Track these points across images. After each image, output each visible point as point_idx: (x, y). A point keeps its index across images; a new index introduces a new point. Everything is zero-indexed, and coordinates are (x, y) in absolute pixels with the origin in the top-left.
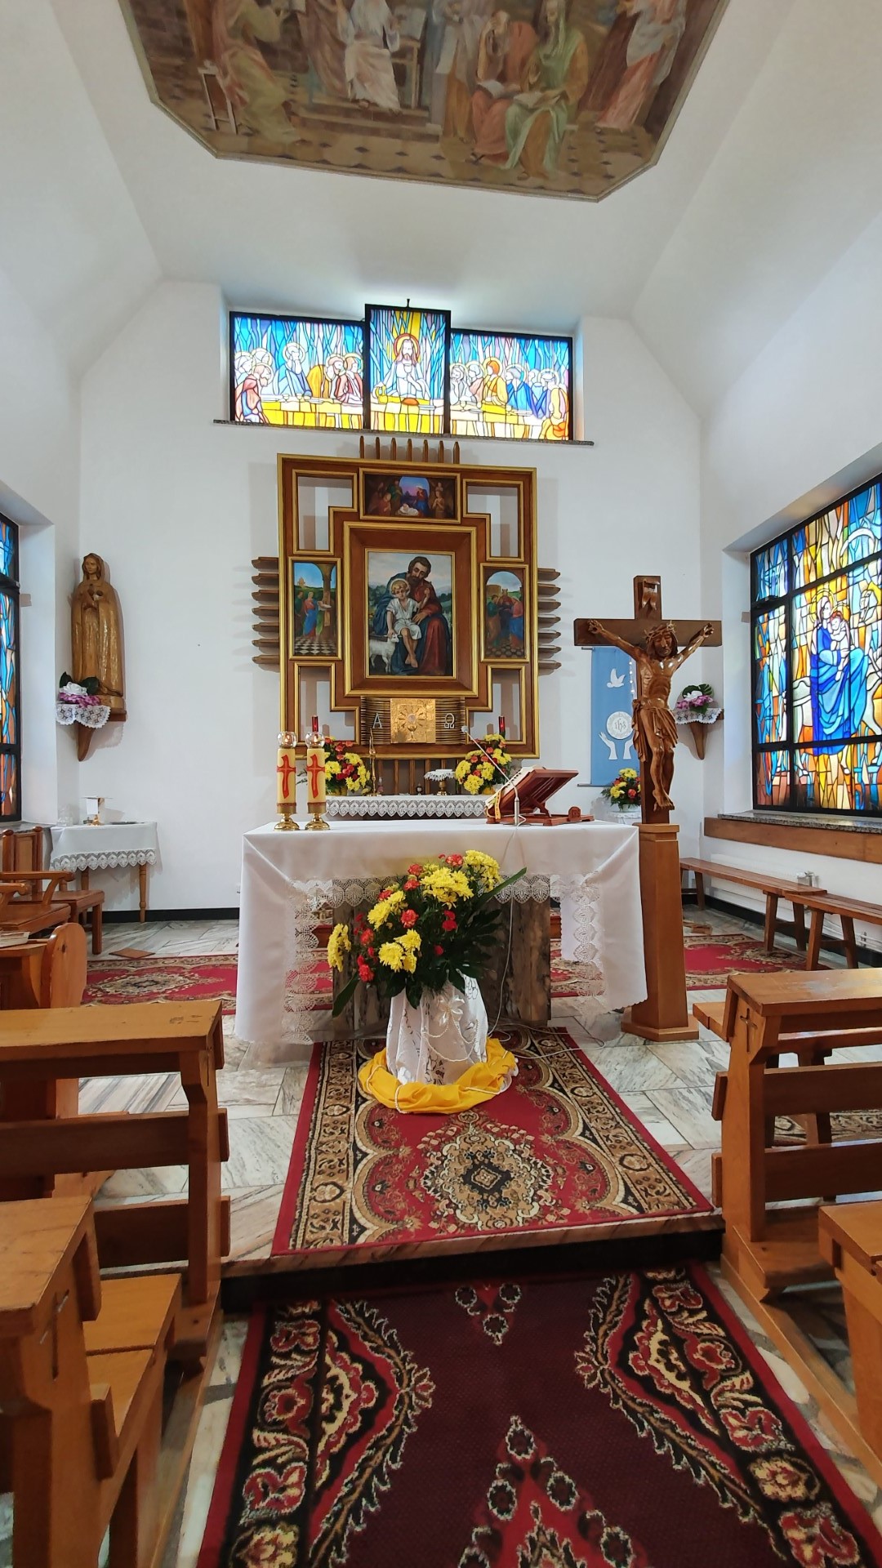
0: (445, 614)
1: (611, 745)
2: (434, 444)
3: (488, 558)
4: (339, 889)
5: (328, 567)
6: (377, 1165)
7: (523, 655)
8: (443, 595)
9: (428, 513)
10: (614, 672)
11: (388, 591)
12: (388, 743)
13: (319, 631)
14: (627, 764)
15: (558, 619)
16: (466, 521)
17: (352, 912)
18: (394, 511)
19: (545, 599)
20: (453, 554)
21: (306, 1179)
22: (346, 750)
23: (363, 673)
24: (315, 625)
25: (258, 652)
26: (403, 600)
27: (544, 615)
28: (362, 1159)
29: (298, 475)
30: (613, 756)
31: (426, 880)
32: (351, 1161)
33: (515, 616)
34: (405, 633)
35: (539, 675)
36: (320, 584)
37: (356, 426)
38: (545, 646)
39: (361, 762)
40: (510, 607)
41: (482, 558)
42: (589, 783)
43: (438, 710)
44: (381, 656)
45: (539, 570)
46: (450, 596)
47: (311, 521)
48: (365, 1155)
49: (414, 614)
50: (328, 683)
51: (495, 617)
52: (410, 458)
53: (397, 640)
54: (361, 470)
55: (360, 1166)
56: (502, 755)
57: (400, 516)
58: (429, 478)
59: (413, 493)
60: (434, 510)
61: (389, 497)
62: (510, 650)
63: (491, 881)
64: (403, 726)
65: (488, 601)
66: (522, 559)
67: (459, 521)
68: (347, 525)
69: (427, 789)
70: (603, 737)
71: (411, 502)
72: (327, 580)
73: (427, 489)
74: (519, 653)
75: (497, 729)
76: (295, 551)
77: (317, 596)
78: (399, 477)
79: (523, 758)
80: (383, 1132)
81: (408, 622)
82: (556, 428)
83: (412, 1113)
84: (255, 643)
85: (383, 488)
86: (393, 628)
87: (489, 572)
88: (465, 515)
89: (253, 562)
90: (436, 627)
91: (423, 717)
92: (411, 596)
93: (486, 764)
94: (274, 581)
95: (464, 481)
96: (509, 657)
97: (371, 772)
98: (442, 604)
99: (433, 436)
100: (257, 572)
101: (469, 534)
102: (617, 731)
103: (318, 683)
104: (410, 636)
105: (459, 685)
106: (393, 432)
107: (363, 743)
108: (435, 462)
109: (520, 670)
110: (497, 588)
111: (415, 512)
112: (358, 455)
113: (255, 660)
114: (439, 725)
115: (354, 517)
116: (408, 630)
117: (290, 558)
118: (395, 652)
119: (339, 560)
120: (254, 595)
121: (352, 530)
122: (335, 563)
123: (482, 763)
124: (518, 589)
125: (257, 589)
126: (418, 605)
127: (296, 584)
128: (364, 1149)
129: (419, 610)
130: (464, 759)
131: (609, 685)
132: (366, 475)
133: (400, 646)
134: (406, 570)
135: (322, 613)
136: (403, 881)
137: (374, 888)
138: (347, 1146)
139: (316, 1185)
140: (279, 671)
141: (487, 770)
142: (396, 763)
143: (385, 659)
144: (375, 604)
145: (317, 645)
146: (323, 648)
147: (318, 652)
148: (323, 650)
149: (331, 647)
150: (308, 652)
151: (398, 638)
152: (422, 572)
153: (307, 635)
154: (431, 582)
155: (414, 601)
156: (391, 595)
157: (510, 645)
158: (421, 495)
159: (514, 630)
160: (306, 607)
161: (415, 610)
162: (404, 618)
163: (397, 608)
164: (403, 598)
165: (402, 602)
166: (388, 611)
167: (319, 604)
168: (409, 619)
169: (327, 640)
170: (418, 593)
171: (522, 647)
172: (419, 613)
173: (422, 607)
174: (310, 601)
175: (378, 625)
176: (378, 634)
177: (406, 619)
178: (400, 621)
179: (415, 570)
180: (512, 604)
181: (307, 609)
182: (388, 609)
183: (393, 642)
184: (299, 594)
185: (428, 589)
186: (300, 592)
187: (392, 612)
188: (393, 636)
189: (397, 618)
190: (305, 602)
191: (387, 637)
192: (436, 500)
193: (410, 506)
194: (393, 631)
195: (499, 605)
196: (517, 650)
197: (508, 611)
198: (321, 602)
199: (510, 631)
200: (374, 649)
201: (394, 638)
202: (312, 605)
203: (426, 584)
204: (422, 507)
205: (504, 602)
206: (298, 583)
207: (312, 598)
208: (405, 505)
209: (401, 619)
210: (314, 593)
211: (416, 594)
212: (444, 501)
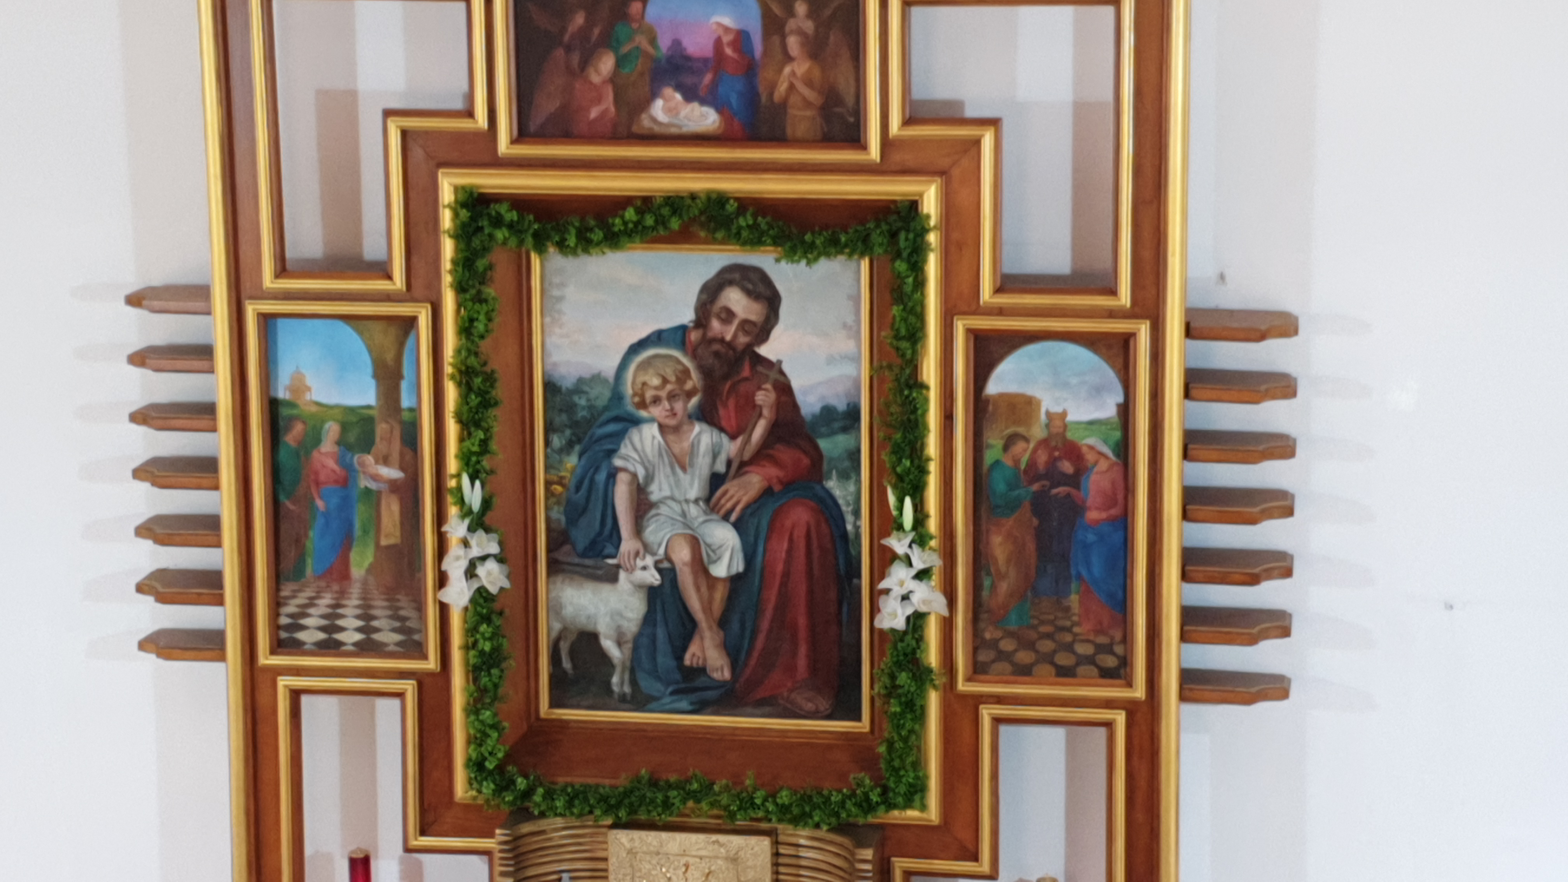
0: (829, 482)
3: (988, 295)
5: (389, 335)
7: (1120, 670)
8: (828, 411)
9: (756, 123)
11: (618, 397)
13: (361, 561)
16: (901, 157)
18: (625, 123)
20: (863, 260)
23: (528, 699)
24: (347, 542)
26: (676, 429)
33: (1093, 515)
34: (682, 553)
40: (1075, 482)
41: (965, 291)
43: (787, 865)
46: (851, 415)
49: (716, 481)
53: (653, 577)
57: (650, 140)
59: (700, 46)
60: (782, 107)
61: (606, 64)
62: (1070, 645)
65: (990, 457)
67: (873, 154)
68: (451, 181)
71: (689, 80)
72: (388, 377)
74: (1106, 664)
76: (269, 281)
77: (352, 437)
81: (694, 511)
85: (584, 31)
86: (638, 530)
87: (991, 346)
90: (800, 531)
92: (706, 415)
96: (1065, 673)
98: (820, 444)
101: (910, 208)
104: (700, 566)
109: (1106, 727)
110: (1021, 406)
111: (708, 120)
115: (478, 149)
116: (695, 542)
117: (251, 307)
118: (647, 619)
119: (424, 312)
122: (411, 321)
126: (730, 448)
129: (737, 468)
133: (664, 600)
135: (372, 497)
143: (609, 645)
144: (568, 446)
145: (358, 612)
146: (375, 623)
147: (358, 637)
148: (377, 630)
149: (403, 619)
150: (322, 636)
151: (660, 571)
152: (745, 324)
153: (320, 578)
154: (780, 362)
155: (716, 433)
156: (630, 408)
157: (1076, 630)
158: (729, 51)
159: (1089, 571)
160: (316, 473)
161: (721, 467)
162: (677, 495)
163: (656, 460)
164: (672, 422)
165: (671, 438)
166: (618, 470)
167: (362, 464)
168: (696, 501)
169: (390, 594)
170: (731, 403)
171: (1118, 636)
172: (734, 477)
173: (747, 456)
174: (326, 454)
175: (583, 522)
176: (584, 555)
177: (687, 501)
178: (663, 509)
179: (719, 317)
180: (1081, 469)
181: (318, 484)
182: (618, 462)
183: (639, 587)
184: (288, 429)
185: (768, 386)
186: (292, 419)
187: (634, 476)
188: (640, 563)
189: (654, 497)
190: (308, 453)
191: (618, 567)
192: (787, 70)
193: (690, 95)
194: (638, 545)
195: (1032, 473)
196: (1101, 649)
197: (1068, 495)
198: (369, 459)
199: (1073, 572)
200: (568, 611)
201: (644, 568)
202: (336, 467)
203: (760, 369)
204: (734, 100)
205: (1053, 462)
206: (287, 388)
207: (338, 443)
208: (668, 91)
209: (670, 502)
210: (345, 427)
211: (725, 406)
212: (817, 73)
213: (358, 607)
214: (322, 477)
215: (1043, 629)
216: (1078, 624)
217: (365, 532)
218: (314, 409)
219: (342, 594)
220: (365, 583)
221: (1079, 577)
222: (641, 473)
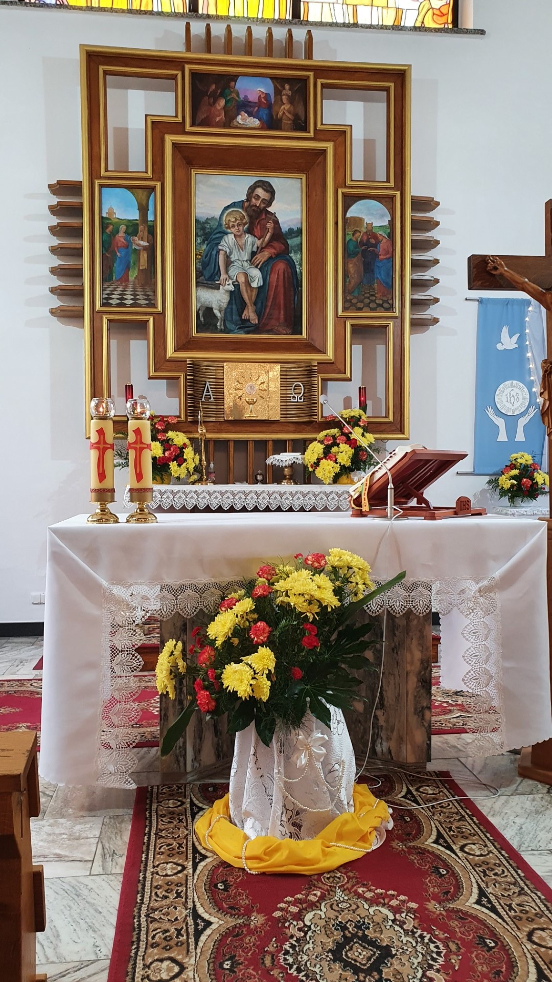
0: (292, 255)
1: (500, 422)
2: (280, 33)
3: (348, 182)
4: (170, 596)
5: (145, 193)
6: (224, 936)
7: (391, 308)
8: (291, 230)
9: (272, 123)
10: (505, 330)
11: (220, 225)
12: (221, 419)
13: (133, 275)
14: (520, 446)
15: (436, 262)
16: (320, 135)
17: (185, 625)
18: (228, 122)
19: (420, 236)
20: (304, 177)
21: (136, 954)
22: (169, 427)
23: (189, 329)
24: (128, 268)
25: (56, 302)
26: (240, 236)
27: (420, 256)
28: (204, 929)
29: (106, 73)
30: (503, 437)
31: (280, 585)
32: (191, 930)
33: (381, 257)
34: (242, 279)
35: (411, 334)
36: (135, 215)
37: (180, 9)
38: (419, 296)
39: (187, 442)
40: (375, 246)
41: (341, 182)
42: (471, 470)
43: (284, 375)
44: (211, 309)
45: (413, 198)
46: (300, 231)
47: (123, 133)
48: (208, 924)
49: (253, 254)
50: (146, 341)
51: (355, 260)
52: (249, 50)
53: (231, 288)
54: (187, 67)
55: (203, 938)
56: (363, 435)
57: (237, 128)
58: (274, 78)
59: (253, 98)
60: (281, 119)
61: (222, 102)
62: (374, 301)
63: (361, 587)
64: (240, 397)
65: (348, 238)
66: (392, 184)
67: (312, 134)
68: (169, 139)
69: (269, 477)
70: (490, 412)
71: (250, 110)
72: (143, 209)
73: (271, 91)
74: (386, 305)
75: (356, 402)
76: (103, 173)
77: (130, 230)
78: (234, 77)
79: (388, 439)
80: (229, 896)
81: (246, 264)
82: (436, 12)
83: (264, 874)
84: (53, 290)
85: (215, 91)
86: (227, 272)
87: (350, 200)
88: (319, 127)
89: (50, 186)
90: (281, 272)
91: (263, 387)
92: (250, 231)
93: (344, 447)
94: (77, 211)
95: (319, 82)
96: (373, 310)
97: (200, 455)
98: (289, 241)
99: (280, 22)
100: (55, 200)
101: (323, 152)
102: (509, 405)
103: (132, 342)
104: (248, 283)
105: (309, 347)
106: (227, 18)
107: (190, 419)
108: (280, 57)
109: (386, 327)
110: (358, 221)
111: (256, 122)
112: (182, 48)
113: (53, 312)
114: (284, 398)
115: (178, 128)
116: (246, 275)
117: (97, 182)
118: (230, 303)
119: (158, 184)
120: (53, 230)
121: (175, 145)
122: (153, 189)
123: (338, 445)
124: (386, 223)
125: (55, 221)
126: (258, 243)
127: (104, 215)
128: (206, 916)
129: (261, 249)
130: (315, 439)
131: (500, 347)
132: (194, 75)
133: (236, 296)
134: (244, 198)
136: (249, 587)
137: (213, 594)
138: (185, 912)
139: (150, 960)
140: (83, 327)
141: (345, 454)
142: (231, 444)
143: (216, 312)
144: (203, 241)
145: (132, 293)
146: (138, 297)
147: (132, 302)
148: (139, 299)
149: (149, 295)
150: (119, 301)
151: (234, 285)
152: (264, 199)
153: (117, 281)
154: (275, 213)
155: (253, 237)
156: (224, 229)
157: (376, 295)
158: (263, 100)
159: (381, 275)
160: (117, 244)
161: (255, 249)
162: (240, 259)
163: (232, 246)
164: (239, 234)
165: (238, 239)
166: (220, 250)
167: (134, 240)
168: (246, 261)
169: (143, 286)
170: (258, 227)
171: (390, 297)
172: (260, 253)
173: (264, 246)
174: (121, 237)
175: (208, 268)
176: (208, 280)
177: (244, 261)
178: (235, 264)
179: (254, 198)
180: (378, 242)
181: (118, 247)
182: (220, 247)
183: (227, 291)
184: (107, 227)
185: (271, 221)
186: (108, 224)
187: (226, 252)
188: (227, 283)
189: (232, 260)
190: (114, 236)
191: (220, 284)
192: (282, 107)
193: (250, 115)
194: (227, 276)
195: (362, 243)
196: (384, 302)
197: (374, 250)
198: (136, 238)
199: (375, 276)
200: (203, 300)
201: (229, 285)
202: (125, 242)
203: (268, 215)
204: (265, 117)
205: (368, 239)
206: (107, 213)
207: (125, 233)
208: (243, 113)
209: (237, 261)
210: (127, 227)
211: (257, 228)
212: (292, 108)
213: (131, 291)
214: (119, 245)
215: (366, 295)
216: (376, 294)
217: (134, 264)
218: (117, 220)
219: (126, 286)
220: (134, 282)
221: (377, 278)
222: (228, 251)
